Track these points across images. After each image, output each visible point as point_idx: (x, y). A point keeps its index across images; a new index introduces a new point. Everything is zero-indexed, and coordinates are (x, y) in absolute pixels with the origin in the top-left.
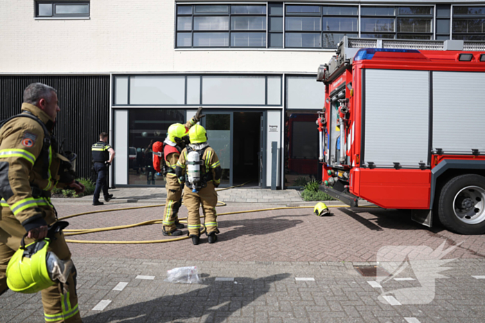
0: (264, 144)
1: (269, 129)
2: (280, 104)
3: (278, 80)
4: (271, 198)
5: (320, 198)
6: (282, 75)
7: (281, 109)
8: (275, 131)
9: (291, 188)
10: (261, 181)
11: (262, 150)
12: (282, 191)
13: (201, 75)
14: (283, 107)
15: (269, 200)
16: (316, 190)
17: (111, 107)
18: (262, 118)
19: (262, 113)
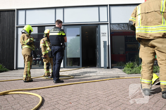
0: (99, 43)
1: (101, 35)
2: (107, 21)
3: (105, 8)
4: (106, 73)
5: (137, 72)
6: (107, 5)
7: (108, 24)
8: (105, 36)
9: (115, 68)
10: (98, 64)
11: (98, 46)
12: (110, 69)
13: (63, 8)
14: (109, 22)
15: (104, 74)
16: (132, 68)
17: (16, 26)
18: (97, 29)
19: (97, 26)
